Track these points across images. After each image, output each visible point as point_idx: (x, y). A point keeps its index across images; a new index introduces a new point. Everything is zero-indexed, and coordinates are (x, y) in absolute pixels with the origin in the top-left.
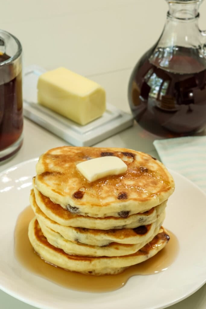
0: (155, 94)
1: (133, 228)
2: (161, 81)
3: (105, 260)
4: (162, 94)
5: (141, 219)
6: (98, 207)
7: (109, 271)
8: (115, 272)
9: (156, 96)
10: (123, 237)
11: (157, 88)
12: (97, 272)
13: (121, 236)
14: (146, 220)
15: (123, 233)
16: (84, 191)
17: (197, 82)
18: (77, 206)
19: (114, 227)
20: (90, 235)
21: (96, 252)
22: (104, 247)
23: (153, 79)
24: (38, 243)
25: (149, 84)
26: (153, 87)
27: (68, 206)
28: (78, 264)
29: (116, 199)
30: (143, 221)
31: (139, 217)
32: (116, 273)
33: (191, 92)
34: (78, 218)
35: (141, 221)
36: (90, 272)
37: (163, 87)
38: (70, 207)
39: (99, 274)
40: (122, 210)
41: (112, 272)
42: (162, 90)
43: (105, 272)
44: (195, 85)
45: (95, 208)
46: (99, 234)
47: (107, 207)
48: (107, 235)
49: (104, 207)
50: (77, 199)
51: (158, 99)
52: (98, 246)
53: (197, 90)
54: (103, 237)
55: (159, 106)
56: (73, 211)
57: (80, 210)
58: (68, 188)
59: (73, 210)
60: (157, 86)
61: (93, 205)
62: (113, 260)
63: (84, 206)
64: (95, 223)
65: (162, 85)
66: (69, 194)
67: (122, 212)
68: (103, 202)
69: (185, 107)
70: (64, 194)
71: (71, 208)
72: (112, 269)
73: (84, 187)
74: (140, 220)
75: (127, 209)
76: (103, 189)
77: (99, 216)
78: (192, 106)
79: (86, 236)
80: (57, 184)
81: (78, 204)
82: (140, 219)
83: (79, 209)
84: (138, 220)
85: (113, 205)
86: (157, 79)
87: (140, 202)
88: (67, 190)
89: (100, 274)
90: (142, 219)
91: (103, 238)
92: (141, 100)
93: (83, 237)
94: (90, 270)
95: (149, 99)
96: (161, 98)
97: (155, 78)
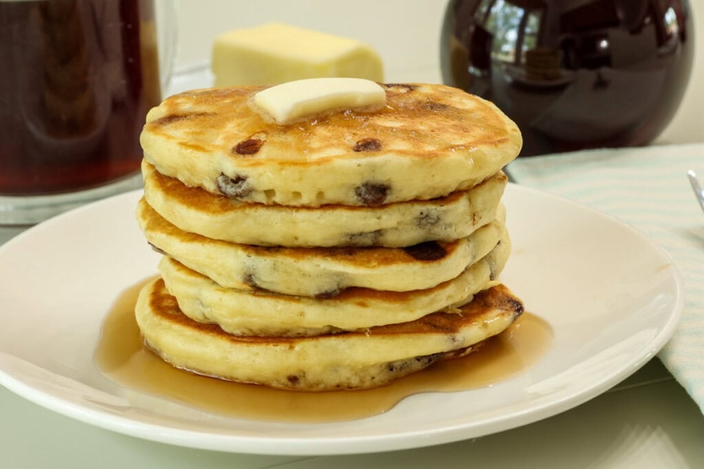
0: (507, 53)
1: (404, 245)
2: (520, 12)
3: (333, 341)
4: (525, 48)
5: (425, 214)
6: (297, 168)
7: (344, 376)
8: (362, 381)
9: (510, 59)
10: (374, 263)
11: (512, 35)
12: (311, 377)
13: (369, 262)
14: (439, 219)
15: (376, 255)
16: (262, 140)
17: (620, 14)
18: (243, 172)
19: (347, 235)
20: (285, 261)
21: (302, 314)
22: (324, 297)
23: (496, 13)
24: (157, 319)
25: (490, 26)
26: (499, 35)
27: (220, 179)
28: (257, 354)
29: (348, 151)
30: (432, 221)
31: (418, 209)
32: (368, 384)
33: (605, 37)
34: (247, 211)
35: (424, 222)
36: (293, 379)
37: (528, 30)
38: (227, 180)
39: (318, 384)
40: (365, 181)
41: (355, 381)
42: (527, 39)
43: (332, 379)
44: (615, 23)
45: (289, 172)
46: (310, 257)
47: (322, 167)
48: (329, 259)
49: (314, 168)
50: (242, 156)
51: (517, 63)
52: (308, 297)
53: (620, 34)
54: (318, 263)
55: (523, 79)
56: (233, 190)
57: (251, 182)
58: (221, 136)
59: (232, 187)
60: (512, 27)
61: (283, 164)
62: (354, 340)
63: (260, 169)
64: (294, 223)
65: (523, 23)
66: (223, 148)
67: (366, 185)
68: (315, 157)
69: (588, 76)
70: (210, 148)
71: (227, 183)
72: (354, 370)
73: (264, 132)
74: (423, 218)
75: (380, 178)
76: (314, 134)
77: (305, 200)
78: (605, 71)
79: (272, 263)
80: (193, 133)
81: (243, 166)
82: (422, 213)
83: (249, 180)
84: (416, 218)
85: (338, 163)
86: (508, 10)
87: (416, 159)
88: (219, 141)
89: (322, 386)
90: (427, 216)
91: (318, 266)
92: (473, 76)
93: (263, 265)
94: (293, 372)
95: (496, 70)
96: (523, 60)
97: (504, 7)
